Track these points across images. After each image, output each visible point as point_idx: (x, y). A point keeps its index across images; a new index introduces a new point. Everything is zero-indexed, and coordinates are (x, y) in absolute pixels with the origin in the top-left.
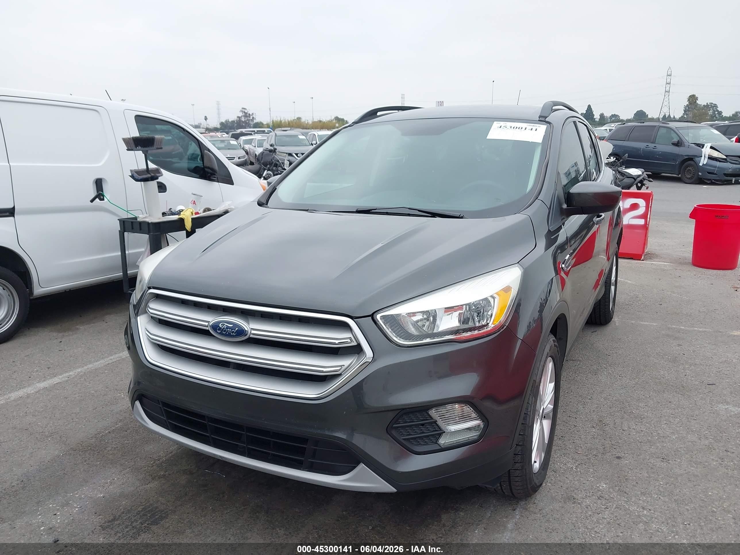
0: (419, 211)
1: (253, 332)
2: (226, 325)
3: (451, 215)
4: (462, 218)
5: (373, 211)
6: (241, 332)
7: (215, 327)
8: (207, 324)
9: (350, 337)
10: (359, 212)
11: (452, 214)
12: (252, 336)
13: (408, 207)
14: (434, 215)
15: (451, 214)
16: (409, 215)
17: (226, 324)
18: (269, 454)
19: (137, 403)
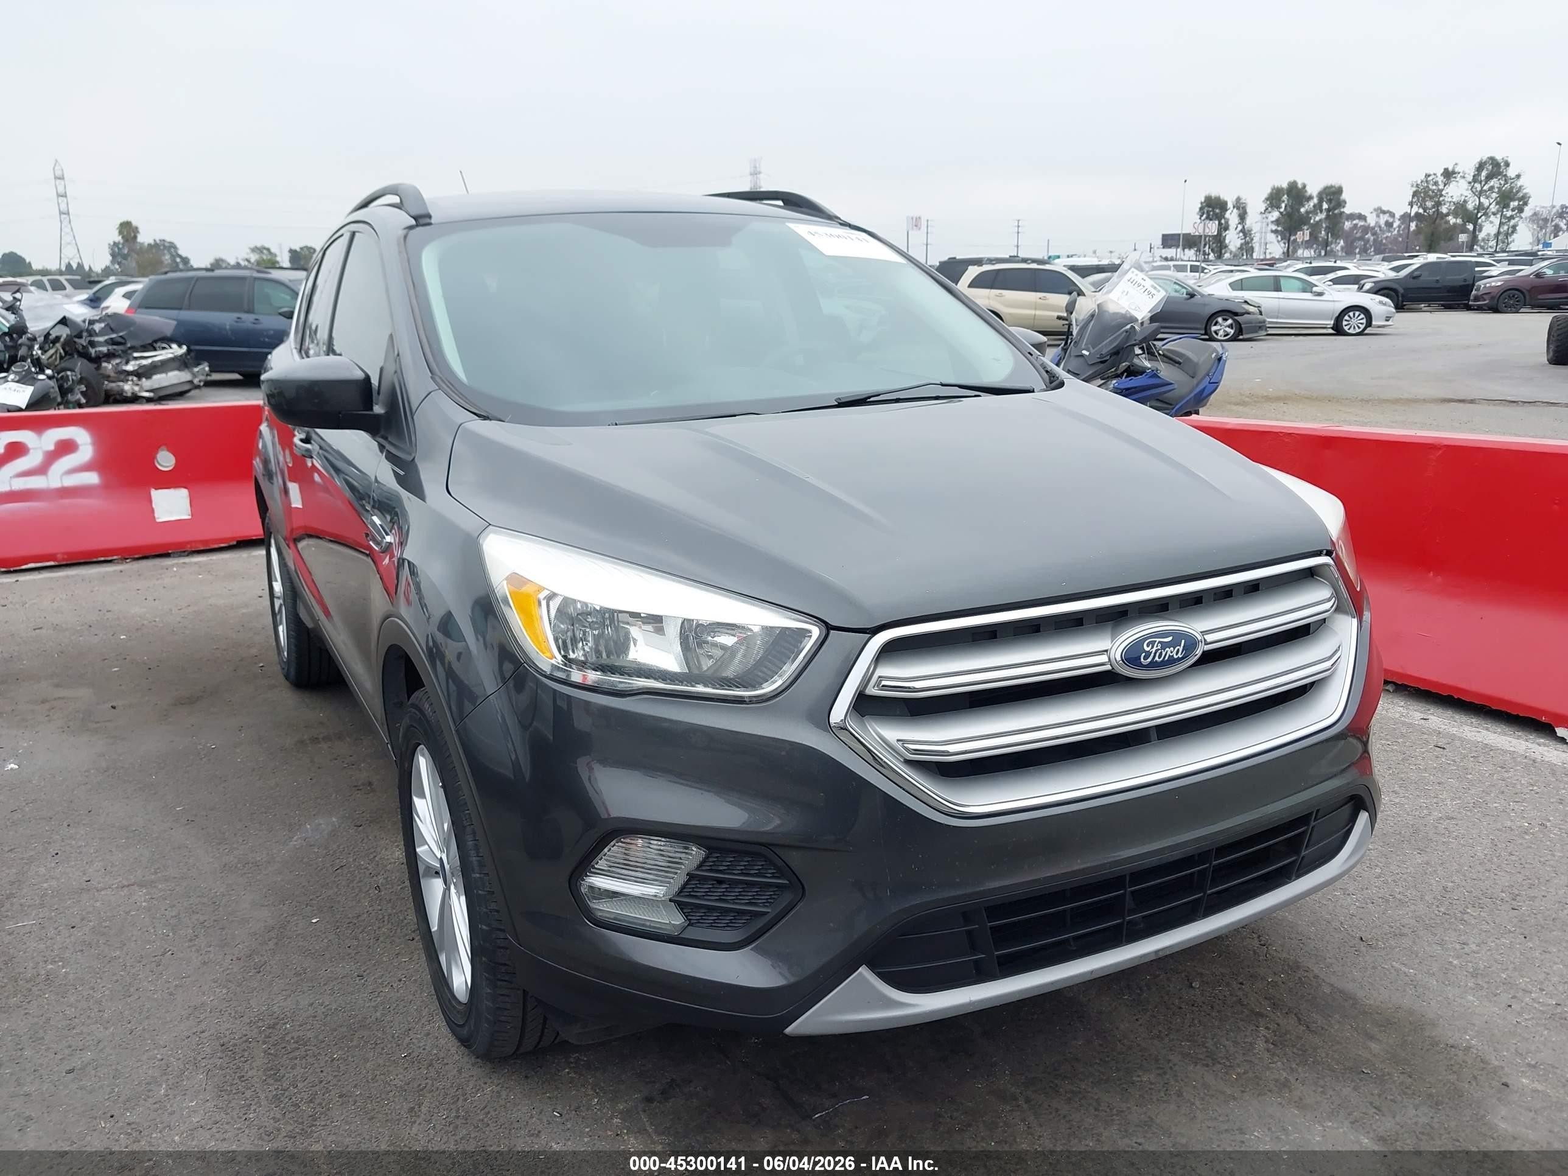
0: (961, 387)
1: (1207, 638)
2: (1159, 642)
5: (872, 399)
10: (842, 404)
12: (1206, 648)
19: (863, 970)
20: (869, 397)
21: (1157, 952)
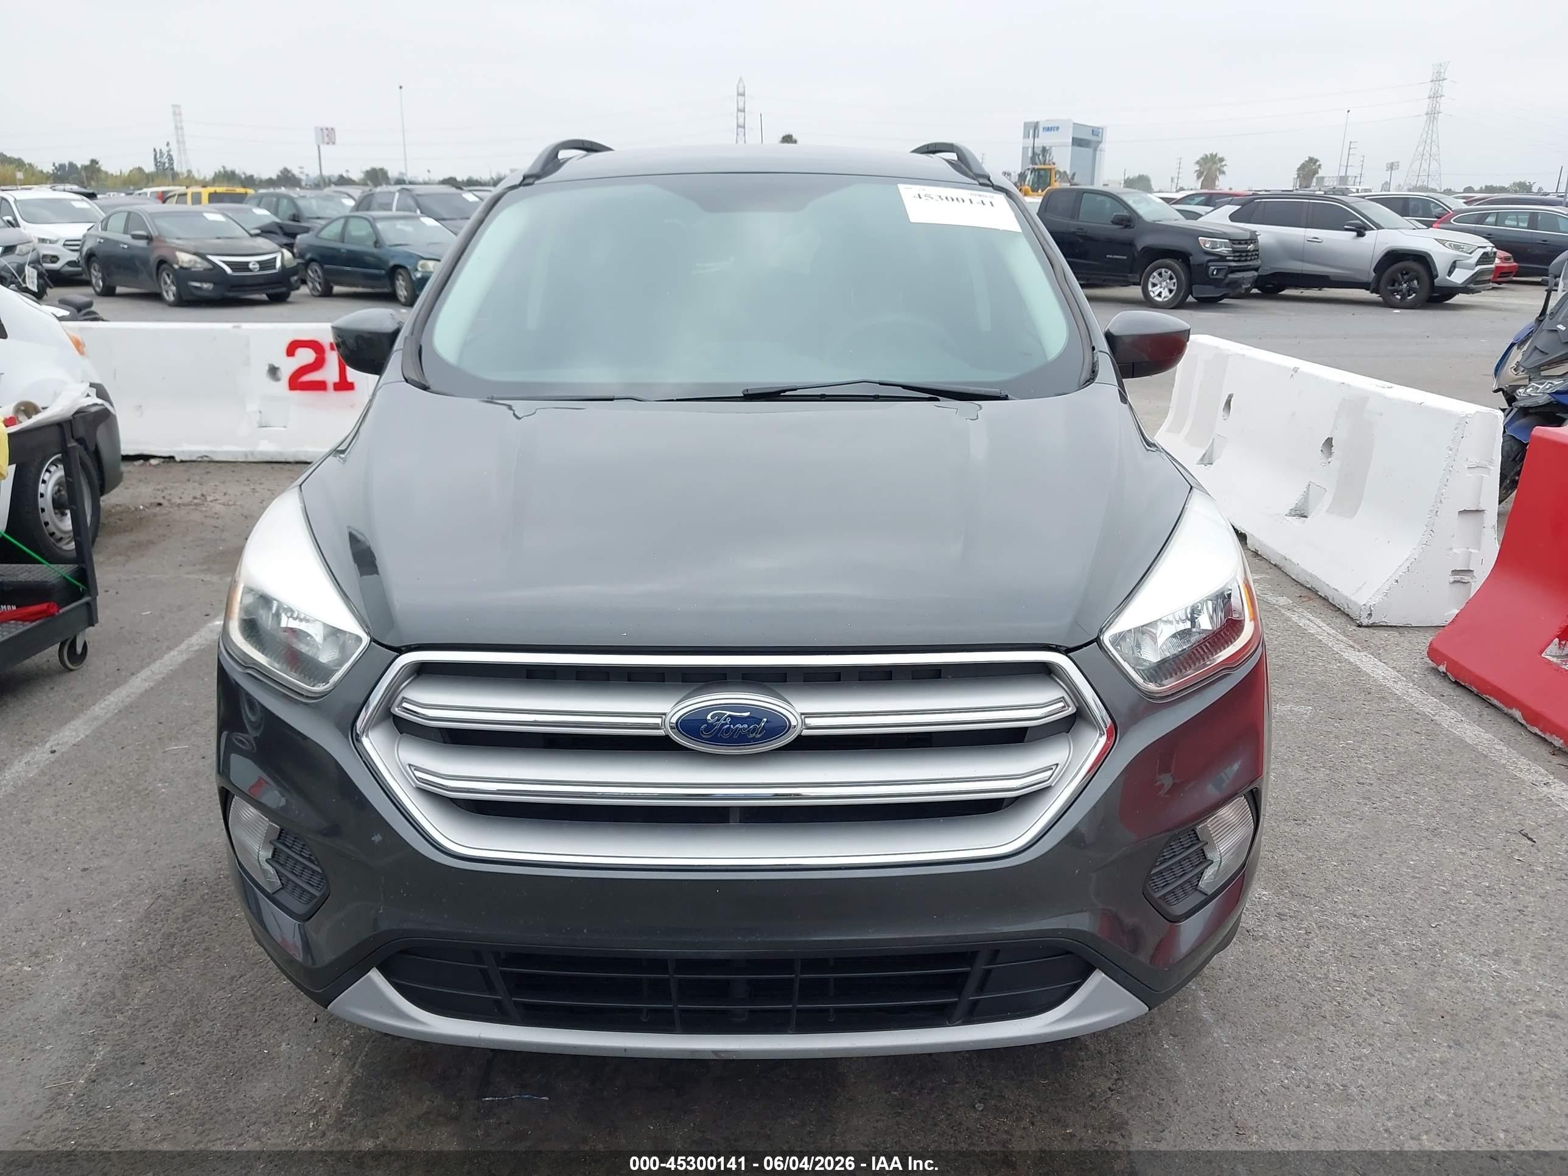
0: (905, 387)
1: (811, 721)
2: (730, 716)
3: (982, 393)
4: (1006, 398)
5: (787, 393)
6: (778, 726)
7: (691, 726)
8: (658, 721)
9: (1061, 696)
10: (749, 397)
11: (983, 390)
12: (806, 732)
13: (877, 380)
14: (935, 394)
15: (980, 391)
16: (876, 398)
17: (728, 713)
18: (827, 1010)
19: (375, 976)
20: (785, 391)
21: (715, 1052)
